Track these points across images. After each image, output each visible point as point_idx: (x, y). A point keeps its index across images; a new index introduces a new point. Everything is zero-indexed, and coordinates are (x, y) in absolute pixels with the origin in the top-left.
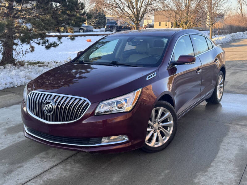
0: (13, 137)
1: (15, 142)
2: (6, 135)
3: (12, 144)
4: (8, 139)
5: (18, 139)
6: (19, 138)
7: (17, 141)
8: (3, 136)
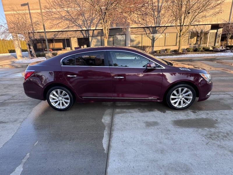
0: (212, 116)
1: (212, 111)
2: (217, 120)
3: (215, 111)
4: (216, 115)
5: (209, 112)
6: (208, 114)
7: (211, 112)
8: (219, 120)
